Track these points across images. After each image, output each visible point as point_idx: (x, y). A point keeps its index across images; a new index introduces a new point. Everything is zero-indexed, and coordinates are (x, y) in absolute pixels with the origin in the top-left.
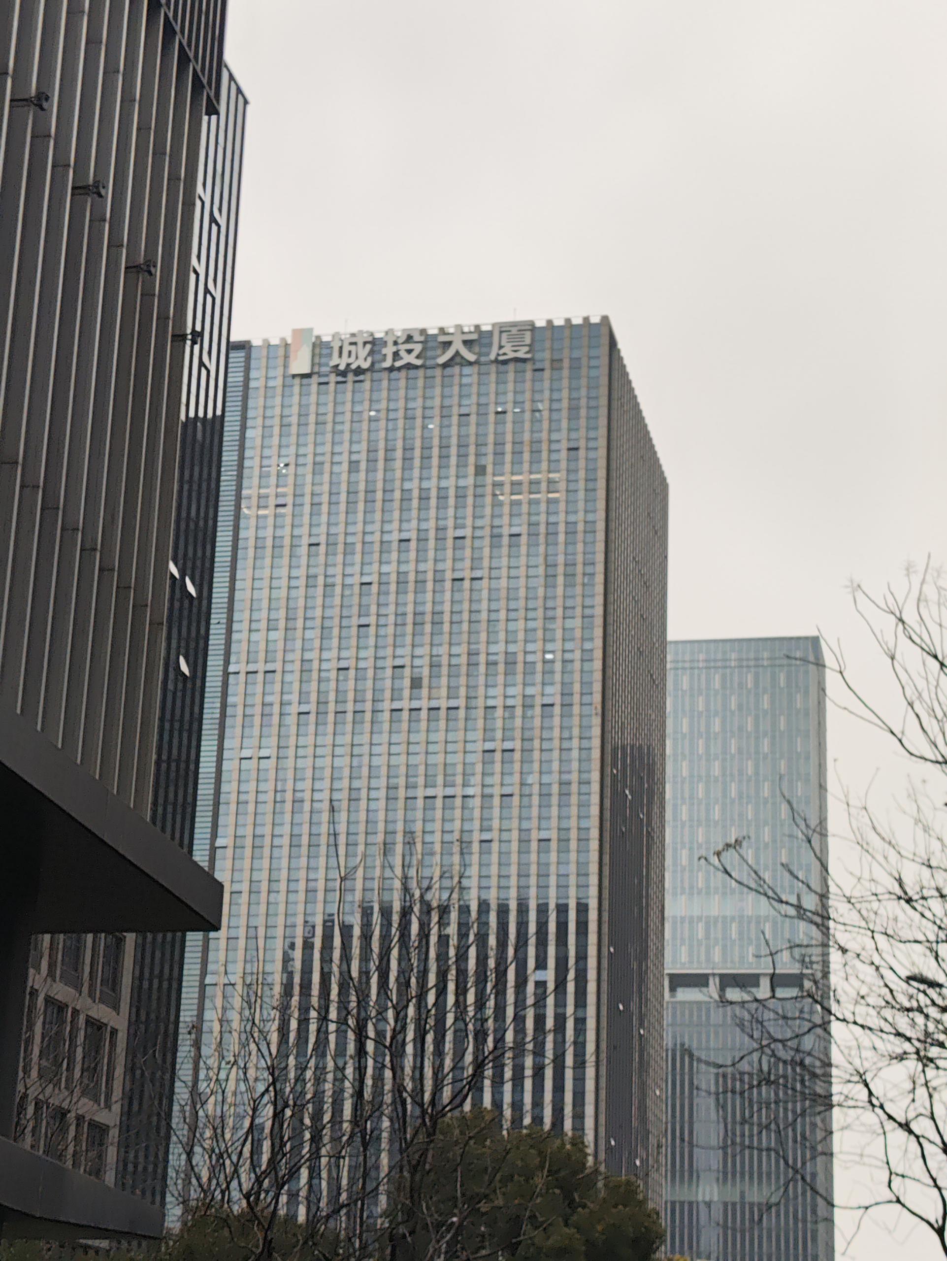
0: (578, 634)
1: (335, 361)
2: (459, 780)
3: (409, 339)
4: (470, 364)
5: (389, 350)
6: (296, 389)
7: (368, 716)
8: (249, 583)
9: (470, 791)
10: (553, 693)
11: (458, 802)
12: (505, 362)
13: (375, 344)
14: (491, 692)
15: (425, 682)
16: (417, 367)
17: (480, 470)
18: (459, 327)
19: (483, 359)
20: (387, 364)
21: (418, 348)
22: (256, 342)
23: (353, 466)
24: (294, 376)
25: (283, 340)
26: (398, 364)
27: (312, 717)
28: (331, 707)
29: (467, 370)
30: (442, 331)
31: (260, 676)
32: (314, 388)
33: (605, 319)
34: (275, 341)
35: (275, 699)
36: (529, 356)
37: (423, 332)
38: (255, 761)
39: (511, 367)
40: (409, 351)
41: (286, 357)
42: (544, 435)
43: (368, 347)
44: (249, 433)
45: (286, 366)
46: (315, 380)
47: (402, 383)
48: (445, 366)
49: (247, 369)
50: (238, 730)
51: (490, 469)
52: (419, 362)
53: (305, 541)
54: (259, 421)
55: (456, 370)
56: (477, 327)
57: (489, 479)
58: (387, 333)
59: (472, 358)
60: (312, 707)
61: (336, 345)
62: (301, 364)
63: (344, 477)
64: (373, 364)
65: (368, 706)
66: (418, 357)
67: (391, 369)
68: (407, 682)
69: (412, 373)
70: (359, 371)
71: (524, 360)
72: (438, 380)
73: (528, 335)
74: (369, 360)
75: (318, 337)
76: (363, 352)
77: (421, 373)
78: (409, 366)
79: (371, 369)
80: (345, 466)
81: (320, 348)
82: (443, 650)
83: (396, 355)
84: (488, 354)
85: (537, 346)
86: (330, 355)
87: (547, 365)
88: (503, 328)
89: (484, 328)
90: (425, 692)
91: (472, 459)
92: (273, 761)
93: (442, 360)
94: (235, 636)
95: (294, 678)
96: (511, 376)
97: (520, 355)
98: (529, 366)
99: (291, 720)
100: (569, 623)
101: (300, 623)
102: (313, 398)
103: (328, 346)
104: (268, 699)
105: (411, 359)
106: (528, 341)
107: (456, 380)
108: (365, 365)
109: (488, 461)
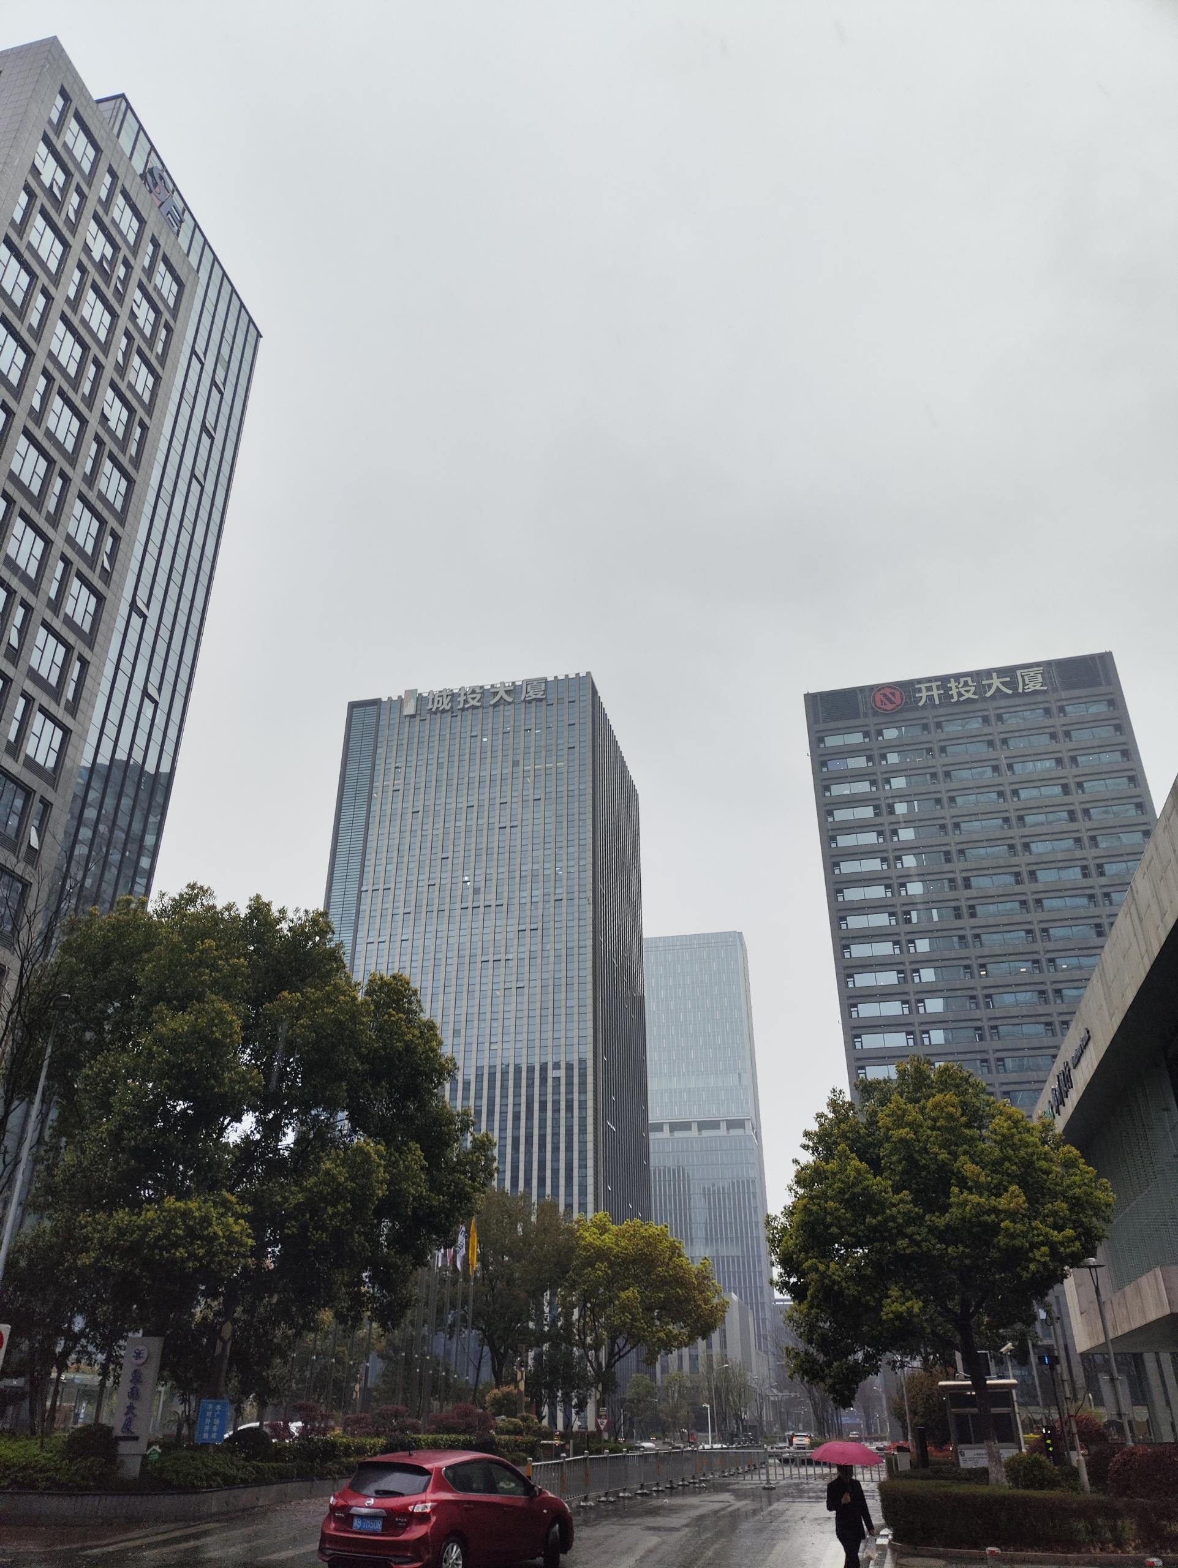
0: (576, 855)
1: (430, 706)
2: (503, 949)
3: (473, 692)
4: (509, 703)
5: (462, 699)
6: (407, 724)
7: (447, 913)
8: (376, 836)
9: (510, 956)
10: (561, 892)
11: (503, 963)
12: (530, 702)
13: (453, 696)
14: (523, 894)
15: (482, 889)
16: (477, 707)
17: (515, 763)
18: (503, 683)
19: (516, 700)
20: (461, 706)
21: (479, 696)
22: (385, 699)
23: (439, 766)
24: (405, 717)
25: (400, 697)
26: (467, 706)
27: (412, 916)
28: (424, 909)
29: (507, 708)
30: (492, 686)
31: (381, 892)
32: (417, 723)
33: (589, 673)
34: (395, 698)
35: (389, 906)
36: (543, 697)
37: (482, 687)
38: (376, 944)
39: (534, 703)
40: (473, 699)
41: (401, 706)
42: (553, 741)
43: (449, 698)
44: (379, 751)
45: (401, 711)
46: (418, 718)
47: (470, 717)
48: (495, 705)
49: (379, 715)
50: (366, 926)
51: (521, 762)
52: (479, 704)
53: (410, 810)
54: (385, 743)
55: (501, 707)
56: (513, 683)
57: (521, 768)
58: (460, 689)
59: (510, 700)
60: (412, 909)
61: (431, 697)
62: (410, 709)
63: (435, 771)
64: (452, 707)
65: (447, 907)
66: (478, 702)
67: (463, 710)
68: (471, 891)
69: (475, 711)
70: (444, 711)
71: (540, 700)
72: (491, 714)
73: (543, 685)
74: (450, 705)
75: (420, 694)
76: (446, 701)
77: (480, 710)
78: (473, 707)
79: (451, 710)
80: (435, 766)
81: (420, 700)
82: (493, 870)
83: (466, 701)
84: (520, 697)
85: (549, 692)
86: (427, 703)
87: (555, 702)
88: (528, 683)
89: (517, 683)
90: (482, 896)
91: (510, 758)
92: (387, 943)
93: (492, 702)
94: (366, 869)
95: (401, 893)
96: (533, 709)
97: (538, 696)
98: (544, 703)
99: (399, 918)
100: (571, 850)
101: (406, 859)
102: (417, 728)
103: (426, 698)
104: (385, 906)
105: (475, 703)
106: (543, 688)
107: (501, 713)
108: (448, 708)
109: (520, 758)
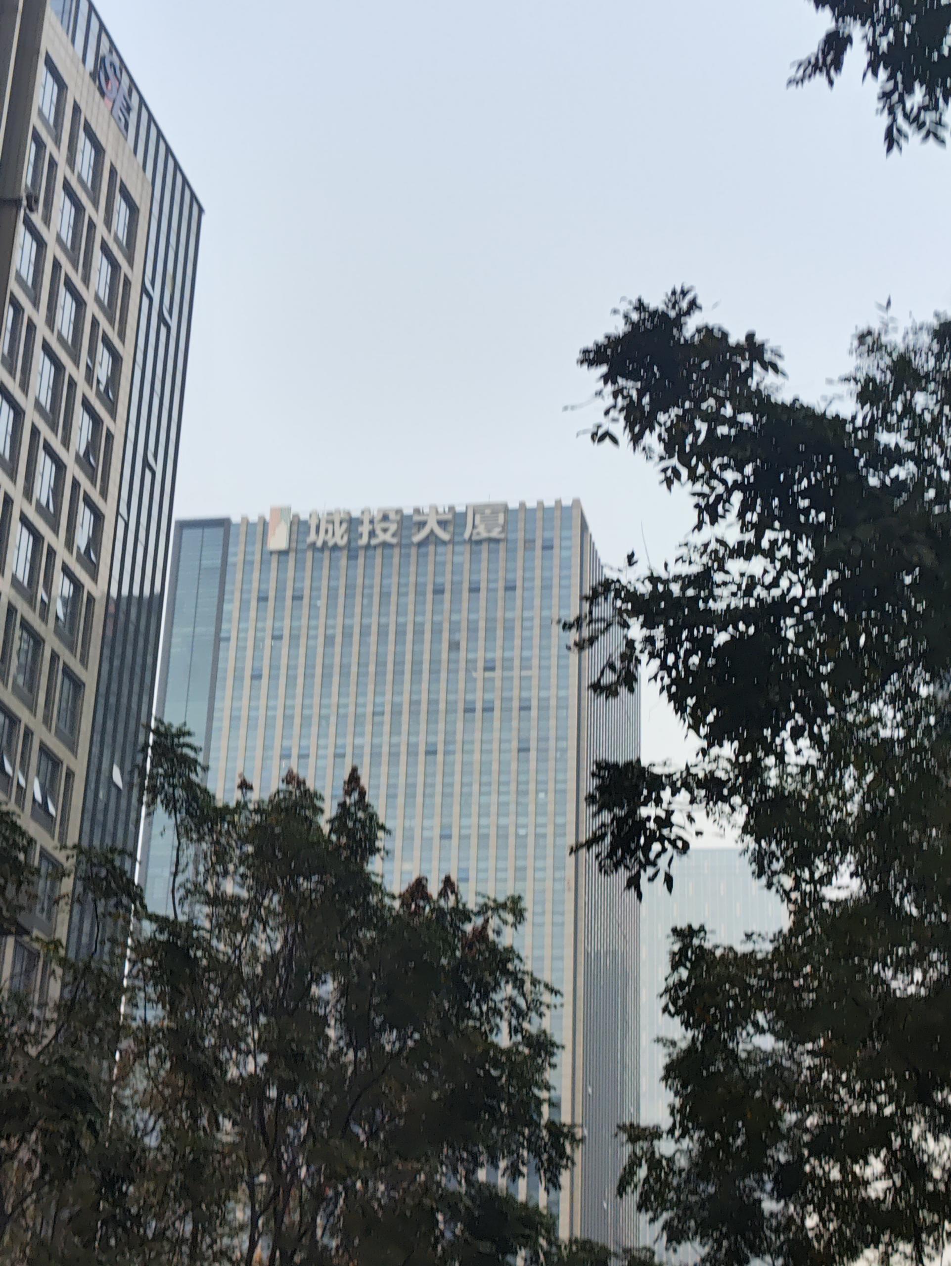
0: (551, 808)
1: (313, 538)
3: (385, 518)
4: (444, 543)
5: (365, 529)
6: (274, 564)
10: (526, 867)
12: (479, 542)
13: (352, 523)
16: (392, 545)
17: (454, 646)
18: (434, 508)
19: (457, 539)
20: (364, 541)
21: (393, 527)
22: (236, 520)
23: (329, 641)
24: (271, 553)
25: (262, 518)
26: (374, 542)
29: (441, 549)
30: (417, 511)
32: (292, 565)
33: (577, 503)
34: (253, 518)
36: (502, 536)
37: (399, 512)
39: (485, 547)
40: (385, 530)
41: (265, 534)
42: (517, 613)
43: (344, 526)
44: (226, 607)
45: (264, 542)
46: (292, 555)
47: (378, 561)
48: (420, 544)
49: (226, 546)
51: (463, 645)
52: (394, 541)
53: (280, 713)
54: (237, 595)
55: (431, 548)
56: (452, 508)
57: (462, 655)
58: (363, 513)
59: (445, 536)
61: (313, 523)
63: (320, 651)
64: (349, 542)
66: (394, 535)
67: (368, 547)
69: (387, 551)
70: (335, 547)
71: (497, 541)
72: (413, 559)
73: (501, 516)
74: (346, 538)
75: (296, 516)
76: (340, 530)
77: (397, 550)
78: (385, 545)
79: (348, 547)
80: (321, 640)
81: (298, 527)
82: (416, 823)
83: (372, 534)
84: (462, 534)
85: (510, 527)
86: (308, 533)
87: (520, 545)
88: (477, 510)
89: (458, 509)
91: (445, 636)
93: (416, 539)
96: (485, 555)
97: (494, 535)
98: (502, 546)
100: (542, 797)
102: (291, 575)
103: (306, 524)
105: (388, 537)
106: (501, 522)
107: (431, 558)
108: (342, 542)
109: (462, 637)
